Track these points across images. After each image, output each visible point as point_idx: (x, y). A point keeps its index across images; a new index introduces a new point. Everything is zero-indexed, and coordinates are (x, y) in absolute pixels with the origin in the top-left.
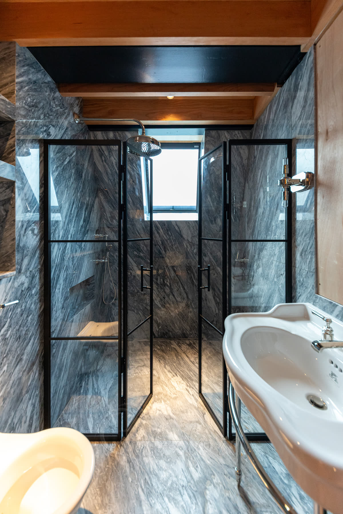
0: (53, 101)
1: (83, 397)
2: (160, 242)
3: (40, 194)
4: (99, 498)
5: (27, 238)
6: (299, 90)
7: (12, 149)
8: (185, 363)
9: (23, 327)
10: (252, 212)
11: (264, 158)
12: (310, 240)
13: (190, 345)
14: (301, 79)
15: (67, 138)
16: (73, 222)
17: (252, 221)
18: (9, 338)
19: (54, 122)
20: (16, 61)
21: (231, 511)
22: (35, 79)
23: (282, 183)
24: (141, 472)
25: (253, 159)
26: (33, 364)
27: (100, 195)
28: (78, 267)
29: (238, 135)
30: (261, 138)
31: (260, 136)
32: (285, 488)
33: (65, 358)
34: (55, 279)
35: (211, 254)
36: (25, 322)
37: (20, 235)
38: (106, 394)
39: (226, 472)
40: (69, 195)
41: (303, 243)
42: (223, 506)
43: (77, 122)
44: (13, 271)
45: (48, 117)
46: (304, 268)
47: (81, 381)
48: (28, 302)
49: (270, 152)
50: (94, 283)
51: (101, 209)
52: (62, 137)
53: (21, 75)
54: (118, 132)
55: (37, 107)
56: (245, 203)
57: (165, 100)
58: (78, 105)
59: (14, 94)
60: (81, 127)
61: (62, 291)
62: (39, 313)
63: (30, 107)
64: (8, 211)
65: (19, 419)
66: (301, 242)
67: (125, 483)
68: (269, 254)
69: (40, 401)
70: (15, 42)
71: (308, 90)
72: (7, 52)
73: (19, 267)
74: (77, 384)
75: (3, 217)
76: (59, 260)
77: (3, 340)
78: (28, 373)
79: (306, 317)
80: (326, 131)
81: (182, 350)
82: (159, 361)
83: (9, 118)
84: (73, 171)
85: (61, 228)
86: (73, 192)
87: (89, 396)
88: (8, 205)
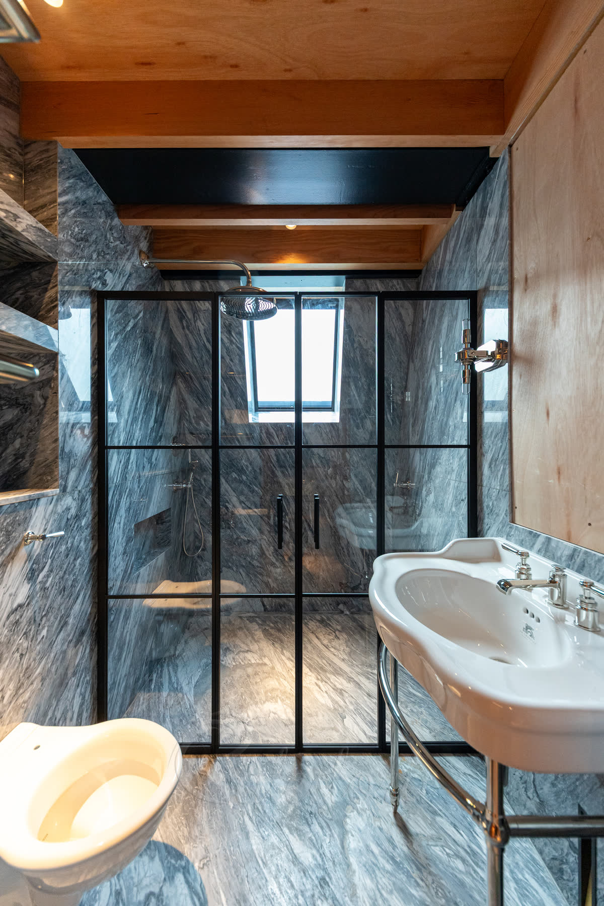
0: (110, 232)
1: (155, 695)
2: (275, 458)
3: (92, 374)
4: (185, 829)
5: (74, 439)
6: (487, 216)
7: (53, 305)
8: (314, 647)
9: (69, 575)
10: (419, 406)
11: (436, 321)
12: (502, 442)
13: (322, 621)
14: (490, 199)
15: (130, 290)
16: (139, 422)
17: (420, 422)
18: (50, 589)
19: (112, 265)
20: (58, 171)
21: (382, 844)
22: (84, 197)
23: (461, 356)
24: (248, 794)
25: (420, 325)
26: (82, 633)
27: (179, 381)
28: (147, 493)
29: (397, 285)
30: (434, 290)
31: (431, 287)
32: (466, 815)
33: (127, 632)
34: (113, 506)
35: (356, 476)
36: (72, 567)
37: (64, 436)
38: (190, 690)
39: (376, 795)
40: (133, 379)
41: (492, 448)
42: (371, 839)
43: (145, 265)
44: (54, 488)
45: (103, 257)
46: (495, 486)
47: (150, 672)
48: (76, 538)
49: (446, 311)
50: (170, 521)
51: (181, 403)
52: (123, 288)
53: (65, 192)
54: (207, 282)
55: (87, 241)
56: (408, 394)
57: (284, 231)
58: (146, 238)
59: (56, 221)
60: (150, 274)
61: (124, 528)
62: (91, 556)
63: (78, 241)
64: (48, 397)
65: (63, 713)
66: (490, 447)
67: (222, 809)
68: (444, 471)
69: (92, 692)
70: (56, 142)
71: (501, 215)
72: (43, 156)
73: (64, 483)
74: (145, 676)
75: (40, 406)
76: (118, 479)
77: (41, 589)
78: (75, 646)
79: (496, 557)
80: (524, 277)
81: (309, 628)
82: (273, 644)
83: (49, 256)
84: (139, 342)
85: (122, 429)
86: (140, 374)
87: (165, 694)
88: (47, 388)
